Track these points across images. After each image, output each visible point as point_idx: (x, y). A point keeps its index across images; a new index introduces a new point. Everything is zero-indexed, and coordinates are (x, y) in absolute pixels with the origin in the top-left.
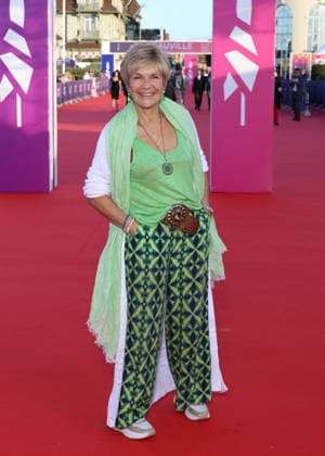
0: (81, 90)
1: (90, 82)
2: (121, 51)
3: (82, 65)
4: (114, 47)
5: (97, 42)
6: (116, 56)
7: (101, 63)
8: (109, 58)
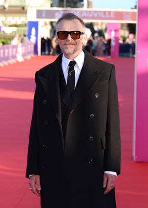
0: (6, 55)
1: (16, 47)
2: (46, 17)
3: (9, 31)
4: (40, 14)
5: (23, 8)
6: (41, 22)
7: (26, 29)
8: (35, 25)
